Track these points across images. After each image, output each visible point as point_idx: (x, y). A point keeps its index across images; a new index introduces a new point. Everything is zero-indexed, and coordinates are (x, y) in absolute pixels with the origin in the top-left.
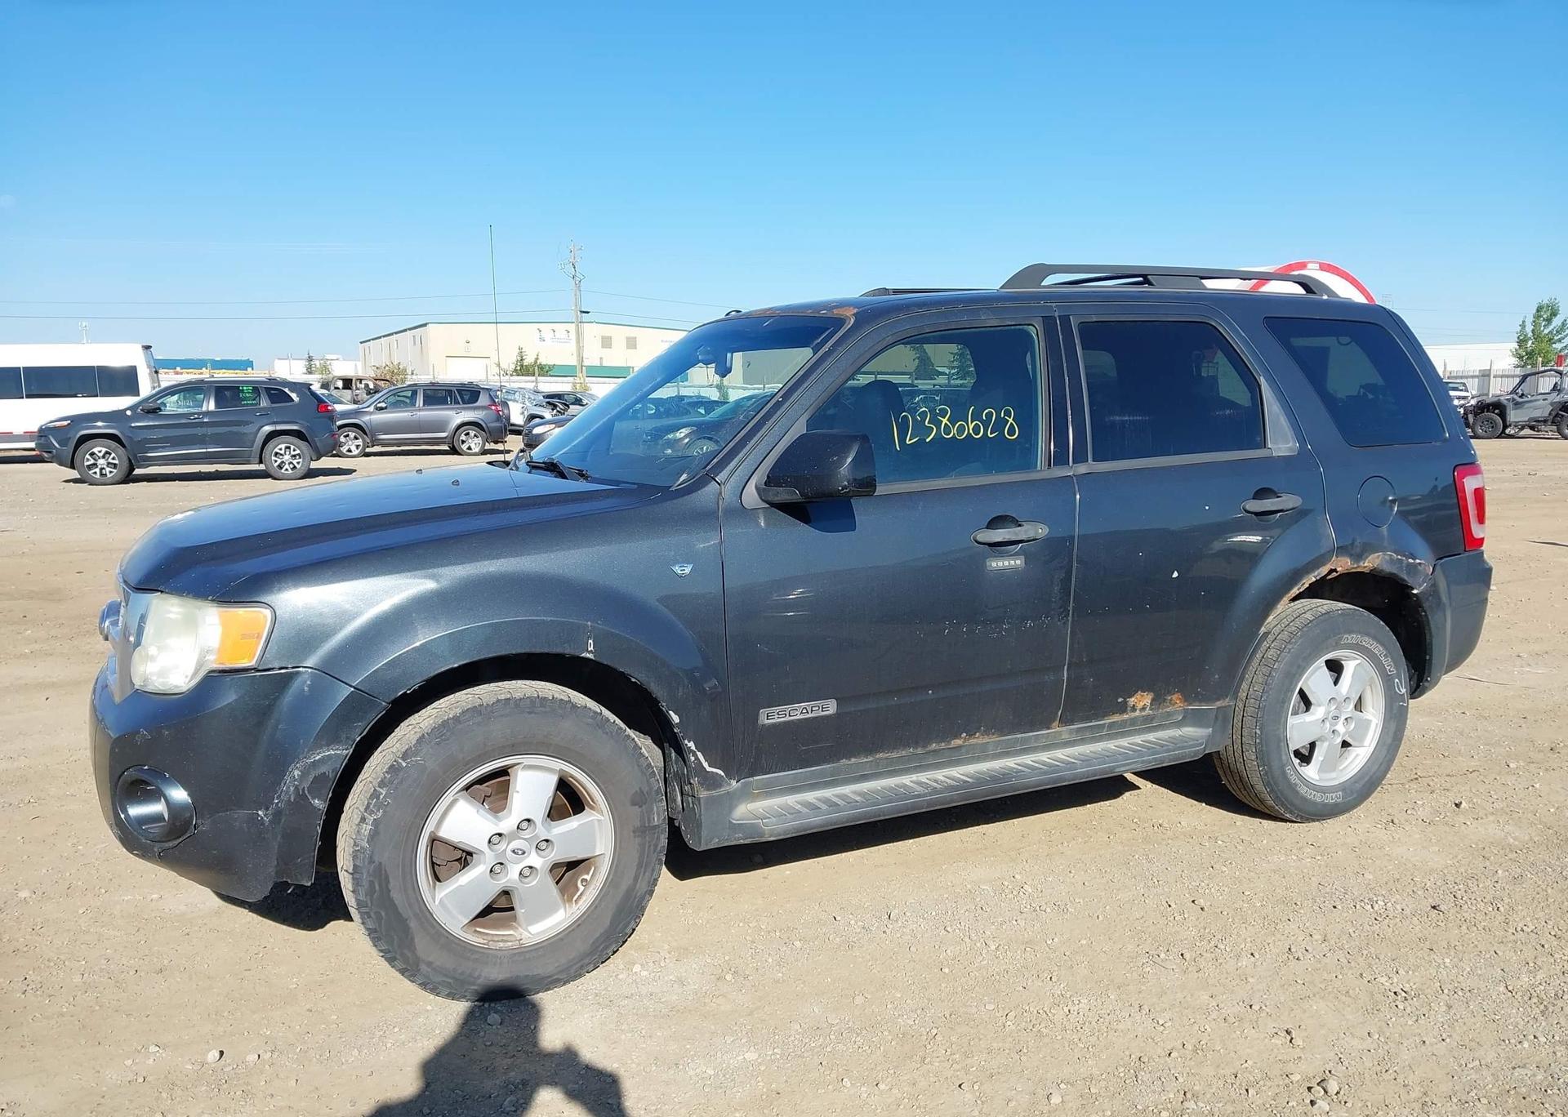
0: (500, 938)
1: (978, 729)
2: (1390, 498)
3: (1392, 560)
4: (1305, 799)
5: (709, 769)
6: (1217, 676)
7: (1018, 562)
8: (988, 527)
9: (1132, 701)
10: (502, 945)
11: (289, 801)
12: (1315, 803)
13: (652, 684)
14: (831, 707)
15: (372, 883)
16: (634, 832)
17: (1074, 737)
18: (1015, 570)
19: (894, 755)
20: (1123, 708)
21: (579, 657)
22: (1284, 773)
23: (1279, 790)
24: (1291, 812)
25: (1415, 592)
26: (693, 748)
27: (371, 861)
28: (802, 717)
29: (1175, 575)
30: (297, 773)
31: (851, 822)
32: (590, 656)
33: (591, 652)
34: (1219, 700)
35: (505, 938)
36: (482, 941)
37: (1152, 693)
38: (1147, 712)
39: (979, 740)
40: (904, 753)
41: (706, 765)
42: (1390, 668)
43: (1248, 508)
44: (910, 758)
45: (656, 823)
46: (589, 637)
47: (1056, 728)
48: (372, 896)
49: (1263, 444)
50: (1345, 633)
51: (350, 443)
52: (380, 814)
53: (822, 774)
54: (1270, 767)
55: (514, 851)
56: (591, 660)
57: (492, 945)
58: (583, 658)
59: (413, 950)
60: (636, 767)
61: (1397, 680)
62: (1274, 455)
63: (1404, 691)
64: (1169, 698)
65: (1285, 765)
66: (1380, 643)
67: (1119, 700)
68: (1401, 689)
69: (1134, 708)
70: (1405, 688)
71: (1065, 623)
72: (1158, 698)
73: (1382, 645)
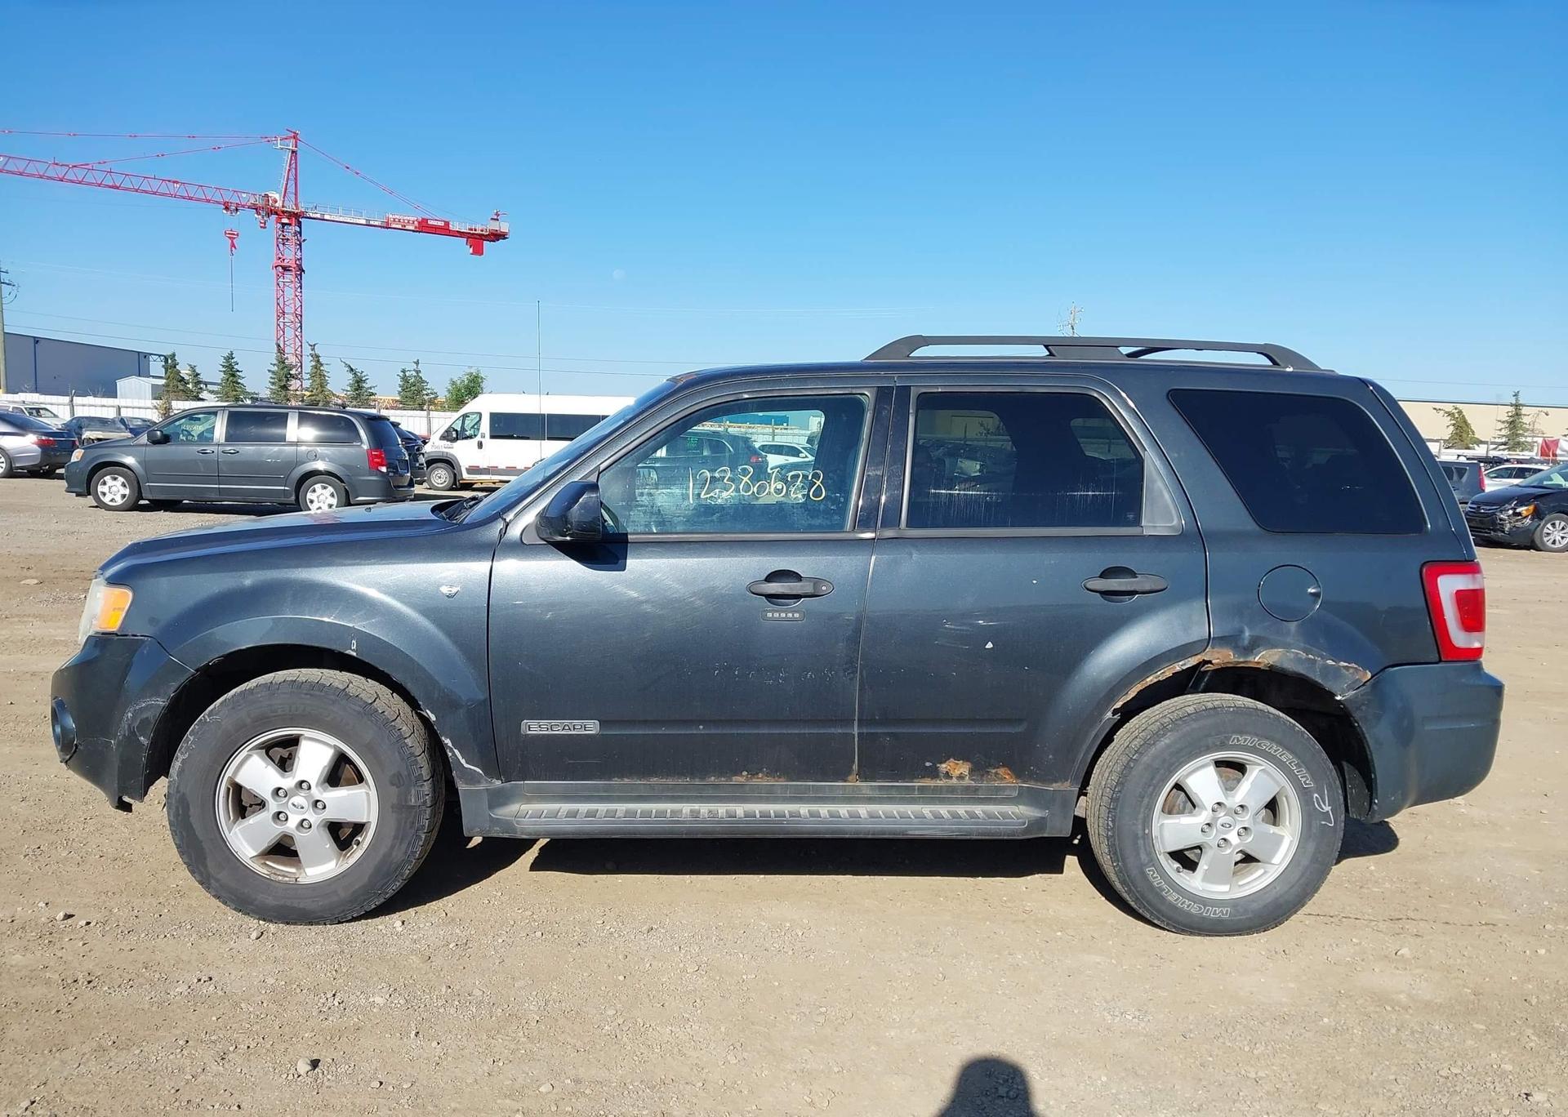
0: (283, 873)
1: (761, 770)
2: (1311, 590)
3: (1298, 660)
4: (1174, 907)
5: (467, 766)
6: (1051, 757)
7: (798, 616)
8: (768, 580)
9: (943, 767)
10: (280, 878)
11: (125, 735)
12: (1188, 914)
13: (409, 684)
14: (592, 727)
15: (177, 808)
16: (392, 808)
17: (877, 794)
18: (793, 620)
19: (670, 781)
20: (934, 773)
21: (343, 653)
22: (1145, 876)
23: (1138, 892)
24: (1159, 919)
25: (1338, 698)
26: (450, 744)
27: (178, 792)
28: (563, 732)
29: (990, 645)
30: (130, 715)
32: (354, 654)
33: (353, 650)
34: (1056, 782)
35: (286, 874)
36: (266, 872)
37: (969, 763)
38: (967, 782)
39: (762, 781)
40: (680, 782)
41: (463, 761)
42: (1308, 782)
43: (1088, 586)
44: (685, 788)
45: (412, 804)
46: (353, 638)
47: (853, 782)
48: (177, 819)
49: (1137, 522)
50: (1234, 732)
52: (187, 755)
53: (596, 788)
54: (1125, 864)
55: (294, 805)
56: (354, 657)
57: (273, 877)
58: (347, 655)
59: (206, 867)
60: (397, 754)
61: (1316, 795)
62: (1145, 533)
63: (1327, 808)
64: (994, 771)
65: (1146, 865)
66: (1288, 749)
67: (928, 764)
68: (1323, 806)
69: (948, 776)
70: (1329, 806)
71: (851, 679)
72: (979, 770)
73: (1292, 752)
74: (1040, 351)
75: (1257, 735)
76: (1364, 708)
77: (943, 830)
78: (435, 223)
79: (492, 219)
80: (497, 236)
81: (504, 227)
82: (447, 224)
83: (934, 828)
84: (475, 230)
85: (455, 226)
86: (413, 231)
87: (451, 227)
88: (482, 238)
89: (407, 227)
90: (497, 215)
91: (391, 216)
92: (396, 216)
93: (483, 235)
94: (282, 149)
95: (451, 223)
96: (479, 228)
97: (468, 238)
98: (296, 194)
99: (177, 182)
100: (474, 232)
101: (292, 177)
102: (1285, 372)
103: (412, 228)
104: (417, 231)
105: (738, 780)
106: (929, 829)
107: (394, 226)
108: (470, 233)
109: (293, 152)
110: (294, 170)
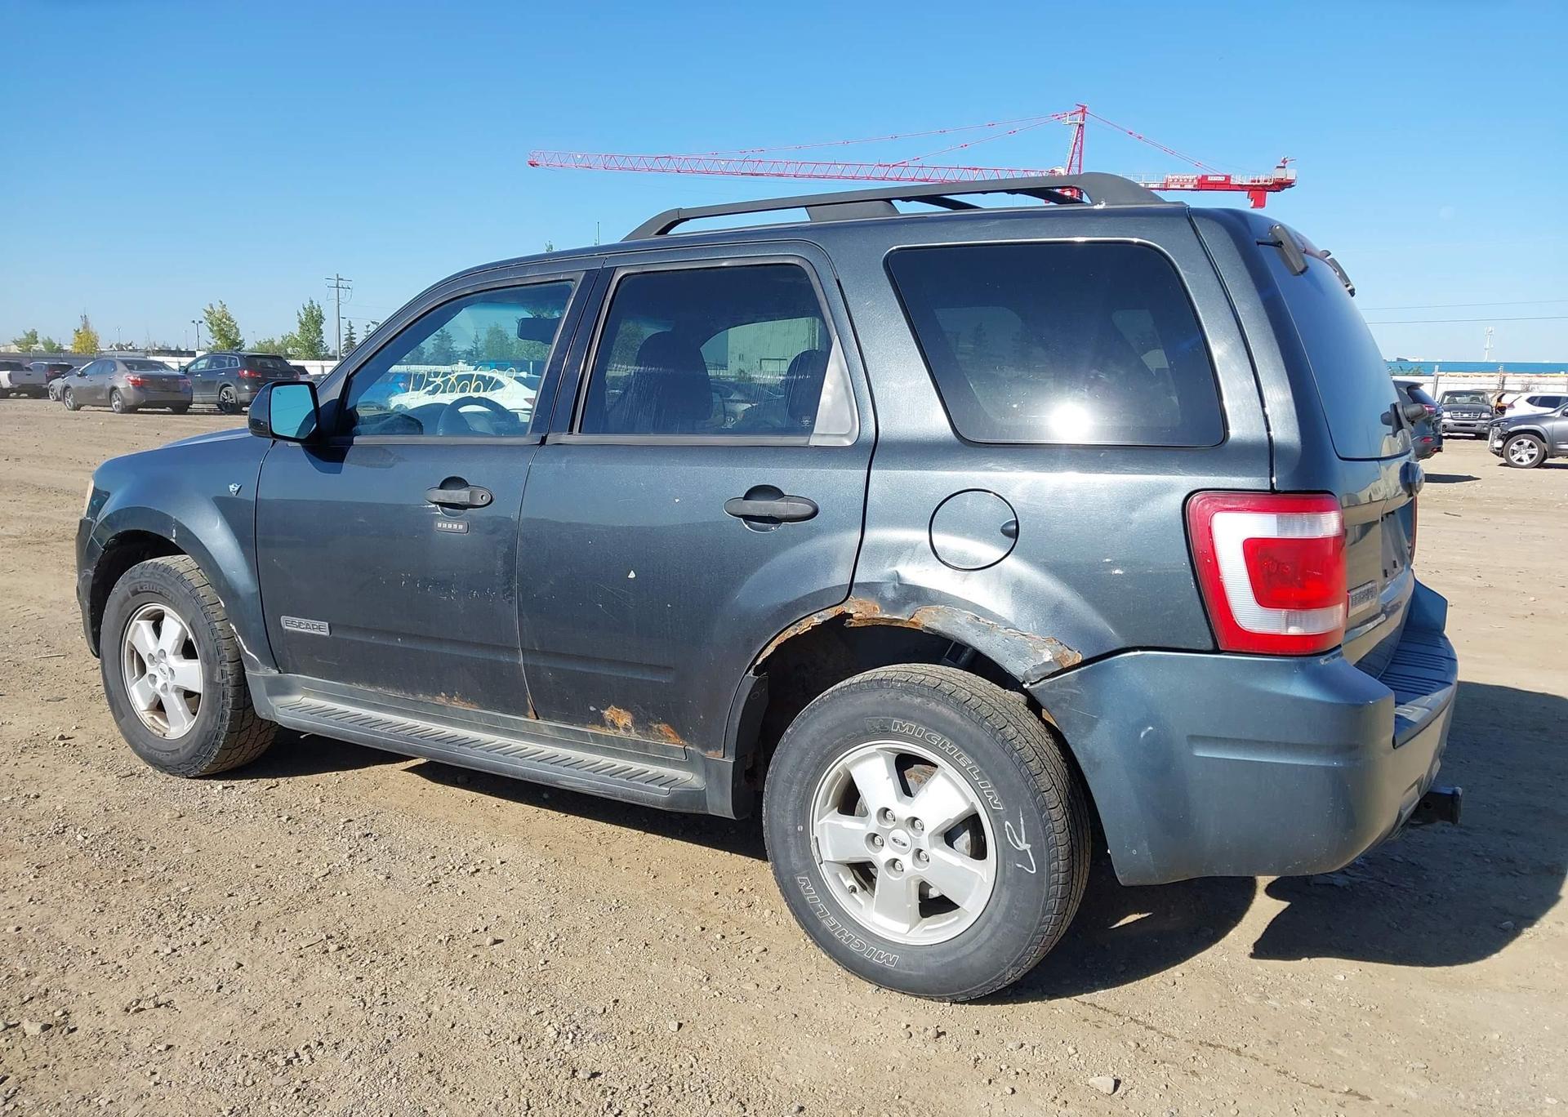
0: (160, 726)
1: (455, 693)
4: (829, 936)
5: (248, 652)
6: (702, 717)
7: (461, 527)
8: (442, 487)
9: (608, 714)
10: (159, 730)
14: (324, 629)
18: (458, 532)
19: (392, 694)
22: (796, 886)
25: (1027, 687)
26: (236, 631)
28: (307, 631)
29: (632, 575)
31: (322, 733)
32: (174, 541)
33: (174, 536)
35: (162, 728)
36: (152, 724)
37: (629, 712)
38: (634, 735)
39: (457, 704)
40: (398, 694)
41: (245, 647)
42: (995, 801)
43: (732, 509)
46: (173, 528)
47: (528, 718)
49: (811, 429)
50: (895, 716)
51: (1523, 451)
55: (160, 670)
56: (176, 545)
57: (155, 729)
58: (171, 541)
61: (1008, 824)
62: (810, 444)
63: (1024, 846)
64: (656, 727)
65: (797, 872)
66: (967, 751)
67: (592, 709)
68: (1018, 841)
69: (615, 726)
70: (1026, 842)
71: (510, 602)
72: (641, 722)
73: (973, 755)
74: (800, 216)
75: (924, 724)
76: (1064, 705)
77: (589, 785)
78: (1215, 179)
79: (1278, 167)
80: (1281, 185)
81: (1289, 174)
82: (1228, 178)
83: (581, 782)
84: (1259, 181)
85: (1236, 180)
86: (1192, 190)
87: (1232, 182)
88: (1265, 188)
89: (1186, 187)
90: (1284, 161)
91: (1170, 177)
92: (1177, 177)
93: (1266, 185)
94: (1070, 124)
95: (1232, 177)
96: (1263, 178)
97: (1250, 190)
98: (1080, 167)
99: (976, 169)
100: (1256, 183)
101: (1077, 150)
102: (1093, 209)
103: (1191, 187)
104: (1196, 190)
105: (441, 699)
106: (576, 781)
107: (1172, 187)
108: (1252, 185)
109: (1080, 125)
110: (1079, 143)
